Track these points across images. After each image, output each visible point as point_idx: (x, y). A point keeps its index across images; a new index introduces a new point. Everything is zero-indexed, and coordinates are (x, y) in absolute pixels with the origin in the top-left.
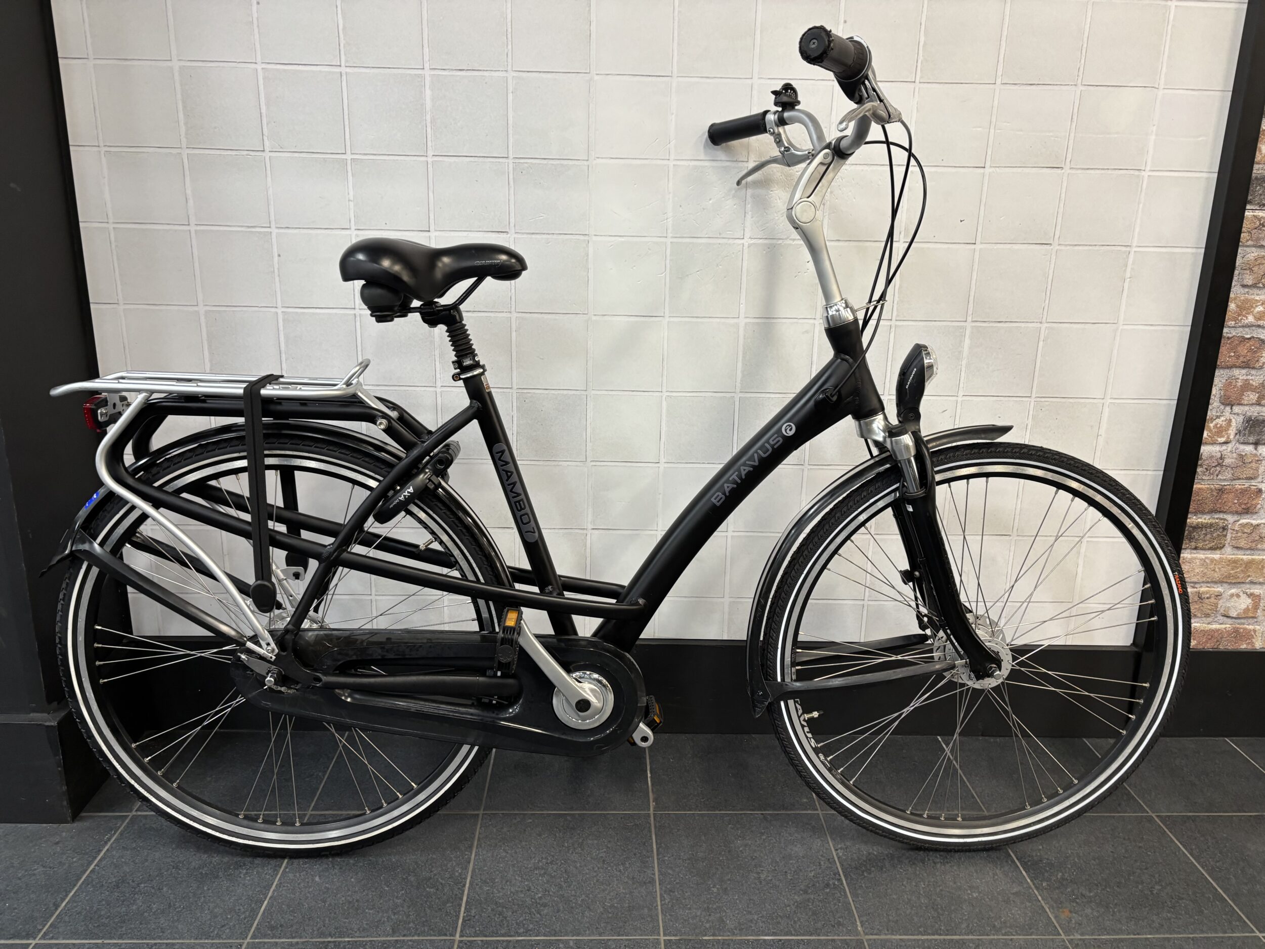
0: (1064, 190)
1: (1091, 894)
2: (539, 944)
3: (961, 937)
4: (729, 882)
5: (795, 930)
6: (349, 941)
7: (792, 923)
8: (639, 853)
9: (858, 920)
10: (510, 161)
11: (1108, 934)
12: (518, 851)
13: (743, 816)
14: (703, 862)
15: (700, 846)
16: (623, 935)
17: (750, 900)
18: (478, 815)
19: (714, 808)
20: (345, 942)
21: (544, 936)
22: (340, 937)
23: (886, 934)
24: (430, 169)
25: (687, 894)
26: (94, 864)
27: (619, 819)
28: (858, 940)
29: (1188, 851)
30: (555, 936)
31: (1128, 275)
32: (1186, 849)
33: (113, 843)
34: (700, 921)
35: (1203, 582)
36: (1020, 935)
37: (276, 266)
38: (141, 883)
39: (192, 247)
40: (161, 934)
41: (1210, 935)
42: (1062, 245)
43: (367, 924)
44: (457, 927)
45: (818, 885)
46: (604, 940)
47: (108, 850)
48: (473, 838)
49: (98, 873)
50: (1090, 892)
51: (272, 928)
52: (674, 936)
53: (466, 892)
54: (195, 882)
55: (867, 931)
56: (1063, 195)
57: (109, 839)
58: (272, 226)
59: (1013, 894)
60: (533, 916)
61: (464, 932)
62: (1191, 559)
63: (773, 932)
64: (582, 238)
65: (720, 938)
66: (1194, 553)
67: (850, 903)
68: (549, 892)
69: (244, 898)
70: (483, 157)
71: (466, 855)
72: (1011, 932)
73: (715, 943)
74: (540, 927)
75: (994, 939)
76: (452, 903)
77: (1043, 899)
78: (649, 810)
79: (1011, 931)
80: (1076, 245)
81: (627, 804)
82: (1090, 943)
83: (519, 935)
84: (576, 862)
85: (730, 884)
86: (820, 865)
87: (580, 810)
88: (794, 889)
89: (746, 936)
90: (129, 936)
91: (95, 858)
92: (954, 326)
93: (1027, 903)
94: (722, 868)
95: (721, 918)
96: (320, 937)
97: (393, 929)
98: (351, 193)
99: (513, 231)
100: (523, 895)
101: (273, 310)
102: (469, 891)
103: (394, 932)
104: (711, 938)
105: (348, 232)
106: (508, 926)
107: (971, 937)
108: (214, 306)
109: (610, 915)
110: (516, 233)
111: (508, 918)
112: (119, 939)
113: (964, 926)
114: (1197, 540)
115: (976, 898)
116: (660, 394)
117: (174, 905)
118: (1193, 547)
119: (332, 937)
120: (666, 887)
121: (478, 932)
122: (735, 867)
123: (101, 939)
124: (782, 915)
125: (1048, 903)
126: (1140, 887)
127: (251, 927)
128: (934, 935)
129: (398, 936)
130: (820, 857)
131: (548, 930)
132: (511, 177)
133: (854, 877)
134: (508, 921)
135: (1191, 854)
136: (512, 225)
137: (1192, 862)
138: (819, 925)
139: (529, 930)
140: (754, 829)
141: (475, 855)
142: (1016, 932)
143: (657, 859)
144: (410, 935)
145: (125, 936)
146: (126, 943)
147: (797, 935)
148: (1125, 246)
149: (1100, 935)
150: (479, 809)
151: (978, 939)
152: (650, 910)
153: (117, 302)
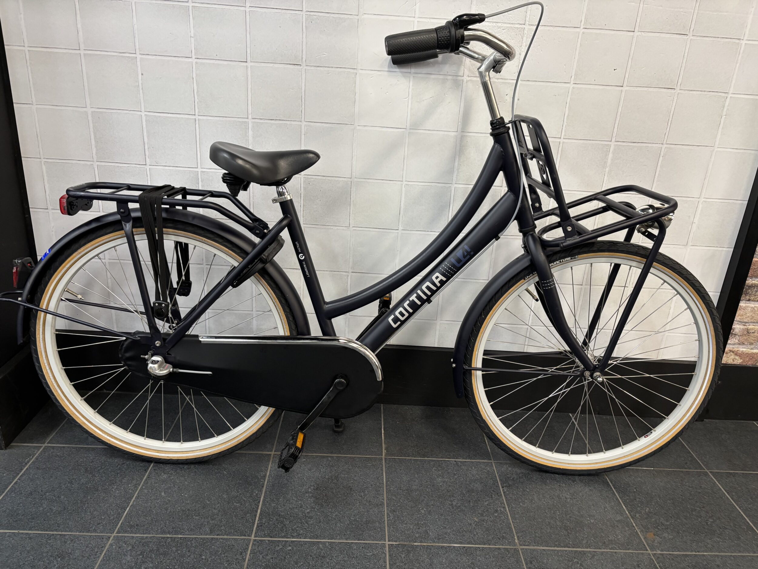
0: (687, 51)
1: (668, 523)
2: (306, 544)
3: (583, 550)
4: (432, 507)
5: (474, 541)
6: (181, 538)
7: (473, 536)
8: (374, 484)
9: (515, 536)
10: (304, 13)
11: (679, 551)
12: (295, 480)
13: (443, 462)
14: (416, 492)
15: (414, 481)
16: (361, 540)
17: (446, 519)
18: (270, 455)
19: (424, 456)
20: (178, 538)
21: (310, 539)
22: (175, 535)
23: (534, 546)
24: (248, 17)
25: (404, 514)
26: (17, 479)
27: (362, 460)
28: (515, 549)
29: (730, 497)
30: (317, 539)
31: (724, 113)
32: (729, 495)
33: (31, 464)
34: (413, 533)
35: (751, 322)
36: (621, 550)
37: (140, 82)
38: (47, 492)
39: (82, 65)
40: (57, 528)
41: (745, 554)
42: (683, 90)
43: (194, 526)
44: (253, 530)
45: (490, 510)
46: (349, 543)
47: (27, 469)
48: (267, 471)
49: (19, 484)
50: (667, 522)
51: (131, 527)
52: (395, 541)
53: (260, 507)
54: (82, 493)
55: (521, 543)
56: (686, 54)
57: (28, 462)
58: (136, 52)
59: (617, 521)
60: (303, 525)
61: (257, 534)
62: (745, 307)
63: (460, 542)
64: (352, 71)
65: (425, 544)
66: (748, 303)
67: (510, 524)
68: (314, 509)
69: (114, 505)
70: (284, 9)
71: (261, 481)
72: (615, 548)
73: (422, 548)
74: (307, 533)
75: (604, 552)
76: (251, 514)
77: (636, 525)
78: (382, 456)
79: (615, 546)
80: (691, 90)
81: (368, 451)
82: (667, 556)
83: (293, 537)
84: (333, 489)
85: (433, 508)
86: (492, 497)
87: (337, 454)
88: (475, 513)
89: (442, 543)
90: (36, 528)
91: (18, 474)
92: (602, 144)
93: (626, 528)
94: (428, 497)
95: (426, 531)
96: (162, 534)
97: (211, 530)
98: (192, 32)
99: (304, 64)
100: (297, 511)
101: (139, 113)
102: (262, 506)
103: (211, 532)
104: (419, 544)
105: (190, 60)
106: (286, 531)
107: (589, 550)
108: (98, 108)
109: (354, 526)
110: (306, 66)
111: (287, 526)
112: (29, 530)
113: (584, 542)
114: (750, 294)
115: (593, 523)
116: (401, 183)
117: (68, 508)
118: (747, 299)
119: (170, 534)
120: (391, 509)
121: (266, 534)
122: (436, 496)
123: (17, 530)
124: (466, 530)
125: (639, 529)
126: (699, 519)
127: (117, 525)
128: (565, 547)
129: (213, 535)
130: (492, 492)
131: (312, 535)
132: (304, 24)
133: (514, 506)
134: (286, 528)
135: (732, 499)
136: (304, 60)
137: (733, 504)
138: (490, 538)
139: (300, 534)
140: (449, 471)
141: (267, 482)
142: (619, 547)
143: (386, 489)
144: (221, 535)
145: (33, 528)
146: (33, 533)
147: (476, 544)
148: (724, 93)
149: (673, 552)
150: (271, 451)
151: (594, 551)
152: (380, 523)
153: (31, 103)
